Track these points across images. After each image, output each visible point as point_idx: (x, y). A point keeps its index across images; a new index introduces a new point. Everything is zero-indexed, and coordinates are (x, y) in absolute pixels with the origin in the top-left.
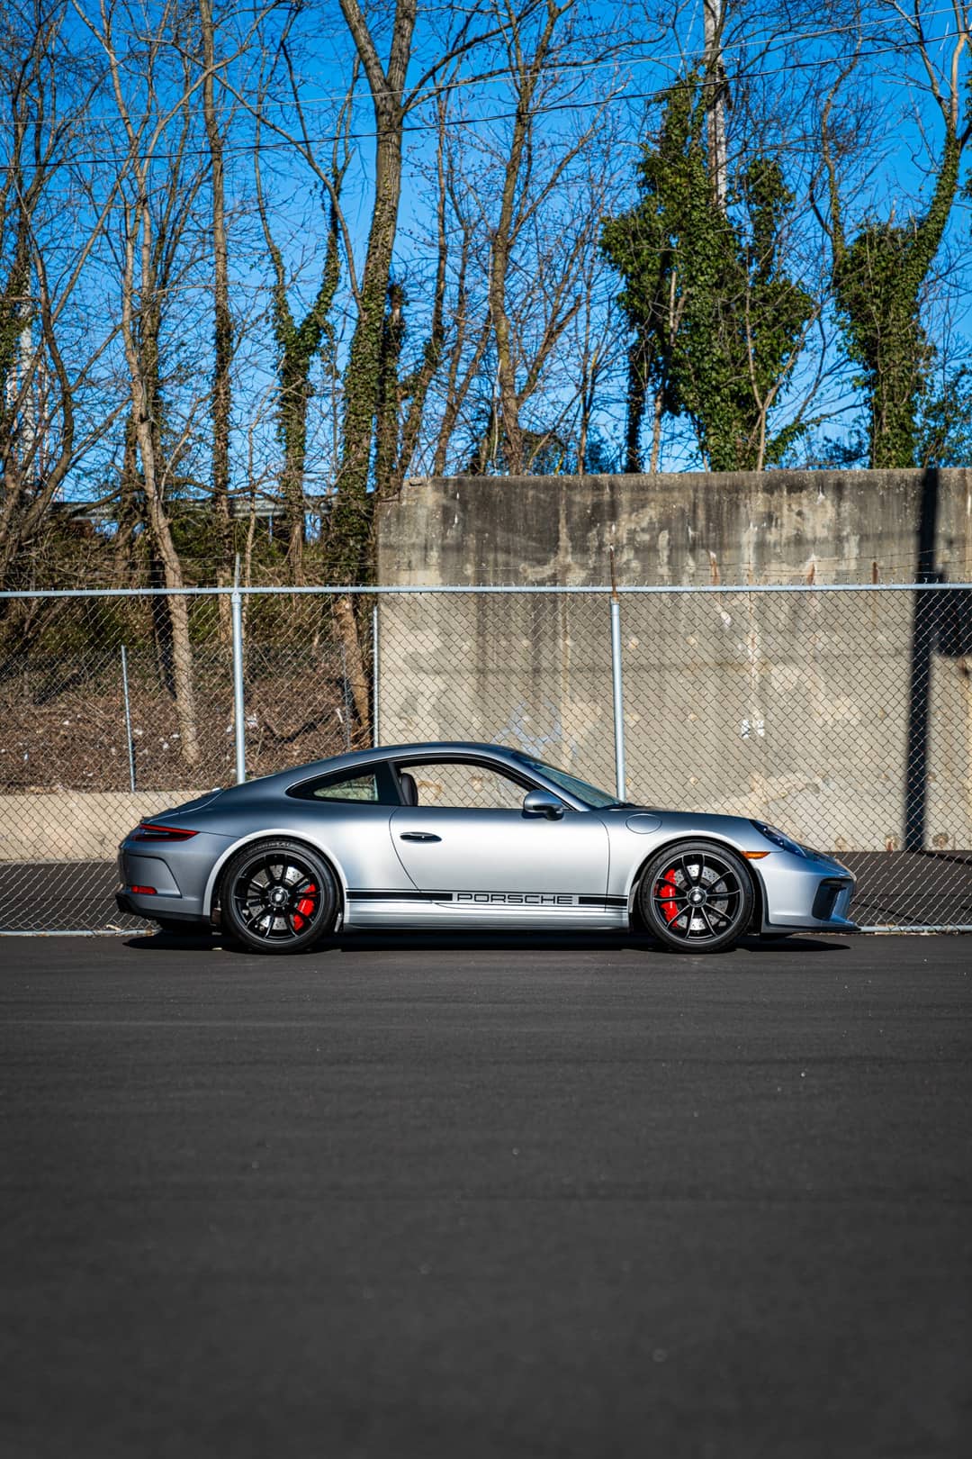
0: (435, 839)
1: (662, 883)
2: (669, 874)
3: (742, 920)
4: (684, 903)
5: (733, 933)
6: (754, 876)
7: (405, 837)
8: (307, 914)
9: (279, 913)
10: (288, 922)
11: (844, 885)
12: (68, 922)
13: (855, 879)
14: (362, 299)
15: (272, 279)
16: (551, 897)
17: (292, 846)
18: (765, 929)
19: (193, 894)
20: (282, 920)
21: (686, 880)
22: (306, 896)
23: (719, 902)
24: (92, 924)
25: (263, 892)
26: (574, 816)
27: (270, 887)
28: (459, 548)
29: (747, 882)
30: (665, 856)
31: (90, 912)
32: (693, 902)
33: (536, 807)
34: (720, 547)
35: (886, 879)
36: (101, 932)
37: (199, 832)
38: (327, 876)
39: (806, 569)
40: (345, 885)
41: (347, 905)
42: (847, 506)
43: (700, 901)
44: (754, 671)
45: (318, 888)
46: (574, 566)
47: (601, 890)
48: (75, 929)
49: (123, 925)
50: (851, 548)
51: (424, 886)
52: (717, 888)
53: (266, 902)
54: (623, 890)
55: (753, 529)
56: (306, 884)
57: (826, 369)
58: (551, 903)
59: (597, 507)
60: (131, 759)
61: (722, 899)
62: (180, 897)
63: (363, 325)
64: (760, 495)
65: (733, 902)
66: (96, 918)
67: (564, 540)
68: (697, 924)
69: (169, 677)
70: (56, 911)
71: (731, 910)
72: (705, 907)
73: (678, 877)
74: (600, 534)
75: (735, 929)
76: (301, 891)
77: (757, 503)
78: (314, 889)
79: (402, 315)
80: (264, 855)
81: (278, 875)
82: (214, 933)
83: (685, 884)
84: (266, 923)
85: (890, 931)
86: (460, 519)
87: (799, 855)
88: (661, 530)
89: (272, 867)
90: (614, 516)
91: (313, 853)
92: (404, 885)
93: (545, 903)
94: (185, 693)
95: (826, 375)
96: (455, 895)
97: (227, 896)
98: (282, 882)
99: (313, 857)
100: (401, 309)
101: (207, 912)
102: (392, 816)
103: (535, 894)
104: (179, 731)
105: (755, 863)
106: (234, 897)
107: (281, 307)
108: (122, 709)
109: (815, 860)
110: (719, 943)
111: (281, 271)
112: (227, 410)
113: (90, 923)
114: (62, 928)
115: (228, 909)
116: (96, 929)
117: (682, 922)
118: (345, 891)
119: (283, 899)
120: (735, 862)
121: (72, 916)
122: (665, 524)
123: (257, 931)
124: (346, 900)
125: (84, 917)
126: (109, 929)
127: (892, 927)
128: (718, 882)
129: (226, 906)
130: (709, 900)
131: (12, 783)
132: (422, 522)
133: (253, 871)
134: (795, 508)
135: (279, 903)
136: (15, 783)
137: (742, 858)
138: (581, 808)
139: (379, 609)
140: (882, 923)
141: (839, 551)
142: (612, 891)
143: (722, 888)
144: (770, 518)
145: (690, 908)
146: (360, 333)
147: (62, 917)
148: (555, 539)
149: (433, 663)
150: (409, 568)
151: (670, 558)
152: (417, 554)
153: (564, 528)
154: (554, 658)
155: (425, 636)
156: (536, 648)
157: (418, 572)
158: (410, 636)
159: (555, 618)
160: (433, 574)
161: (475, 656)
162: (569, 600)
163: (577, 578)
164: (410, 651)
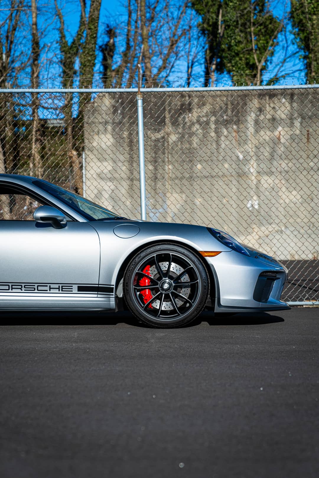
1: (140, 276)
2: (146, 268)
3: (200, 303)
4: (157, 290)
5: (193, 312)
6: (209, 270)
11: (278, 276)
13: (287, 271)
15: (58, 25)
16: (57, 286)
18: (217, 310)
21: (159, 273)
23: (183, 290)
26: (74, 225)
28: (120, 124)
29: (204, 274)
30: (143, 255)
32: (163, 289)
33: (42, 218)
34: (238, 122)
35: (311, 272)
39: (276, 133)
42: (295, 105)
43: (168, 289)
44: (253, 178)
46: (172, 132)
47: (94, 281)
50: (297, 123)
52: (182, 279)
54: (111, 281)
55: (253, 115)
57: (288, 55)
58: (57, 291)
59: (182, 106)
61: (186, 287)
63: (88, 36)
64: (256, 100)
65: (194, 288)
67: (167, 120)
68: (166, 306)
71: (192, 296)
72: (172, 293)
73: (152, 272)
74: (184, 118)
75: (196, 309)
77: (255, 103)
79: (114, 42)
83: (158, 276)
85: (313, 305)
86: (121, 112)
87: (244, 254)
88: (211, 116)
90: (190, 110)
93: (52, 291)
95: (288, 58)
100: (114, 40)
103: (44, 284)
105: (210, 260)
107: (63, 37)
109: (256, 257)
110: (182, 320)
111: (62, 22)
117: (156, 305)
120: (195, 260)
122: (214, 113)
127: (314, 302)
128: (182, 274)
130: (175, 288)
132: (104, 113)
134: (272, 105)
137: (200, 256)
138: (81, 219)
139: (85, 153)
140: (308, 299)
141: (292, 125)
142: (103, 282)
143: (186, 278)
144: (260, 110)
145: (161, 294)
146: (87, 39)
148: (163, 121)
149: (109, 176)
150: (98, 133)
151: (215, 128)
152: (101, 127)
153: (167, 116)
154: (164, 173)
155: (105, 164)
156: (156, 169)
157: (102, 136)
158: (99, 164)
159: (164, 157)
160: (109, 136)
161: (128, 172)
162: (170, 148)
163: (173, 138)
164: (99, 171)
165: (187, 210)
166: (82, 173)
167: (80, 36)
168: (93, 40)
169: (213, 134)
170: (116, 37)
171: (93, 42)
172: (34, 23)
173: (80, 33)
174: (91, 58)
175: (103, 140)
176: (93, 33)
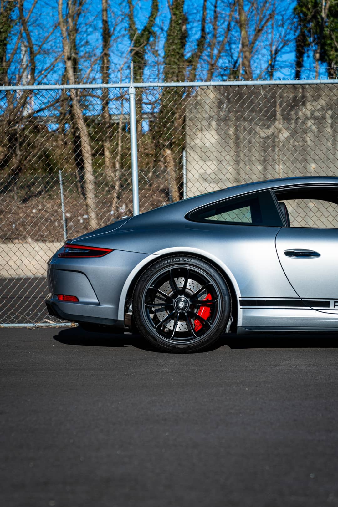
0: (314, 254)
7: (288, 253)
8: (205, 319)
9: (182, 318)
10: (189, 325)
12: (17, 317)
14: (172, 9)
15: (127, 11)
17: (194, 261)
19: (109, 302)
20: (184, 323)
22: (204, 303)
24: (33, 319)
25: (169, 300)
27: (174, 296)
28: (226, 120)
31: (32, 310)
36: (39, 324)
37: (114, 250)
38: (223, 287)
40: (238, 294)
41: (240, 312)
45: (214, 297)
46: (283, 129)
48: (22, 322)
49: (54, 321)
51: (305, 295)
53: (171, 309)
56: (204, 293)
59: (295, 98)
60: (64, 226)
62: (99, 304)
63: (173, 22)
66: (36, 314)
67: (278, 116)
69: (82, 187)
70: (9, 310)
74: (297, 114)
76: (199, 299)
78: (210, 298)
79: (186, 29)
80: (169, 269)
81: (180, 285)
82: (125, 333)
84: (170, 326)
86: (227, 106)
88: (328, 110)
89: (176, 279)
90: (304, 104)
91: (211, 267)
92: (289, 294)
94: (90, 195)
96: (332, 303)
97: (139, 303)
98: (183, 292)
99: (211, 271)
100: (186, 26)
101: (121, 317)
102: (276, 236)
104: (87, 213)
106: (144, 305)
107: (132, 24)
108: (61, 205)
111: (131, 7)
112: (108, 68)
113: (32, 318)
114: (12, 322)
115: (139, 315)
116: (37, 322)
118: (238, 299)
119: (185, 306)
121: (20, 313)
122: (330, 107)
123: (162, 333)
124: (239, 307)
125: (28, 314)
126: (46, 322)
129: (136, 310)
131: (6, 238)
132: (207, 107)
133: (159, 282)
135: (183, 309)
136: (8, 239)
139: (186, 151)
146: (171, 26)
147: (12, 314)
148: (274, 115)
149: (213, 176)
150: (201, 130)
151: (332, 123)
152: (205, 123)
153: (278, 110)
154: (274, 174)
155: (209, 163)
156: (265, 168)
157: (206, 132)
158: (201, 163)
159: (274, 155)
160: (214, 133)
161: (234, 172)
162: (281, 144)
163: (285, 134)
164: (201, 171)
165: (300, 214)
166: (183, 174)
167: (151, 23)
168: (178, 26)
169: (329, 130)
170: (188, 23)
171: (178, 29)
172: (104, 9)
173: (152, 19)
174: (176, 47)
175: (206, 136)
176: (178, 19)
